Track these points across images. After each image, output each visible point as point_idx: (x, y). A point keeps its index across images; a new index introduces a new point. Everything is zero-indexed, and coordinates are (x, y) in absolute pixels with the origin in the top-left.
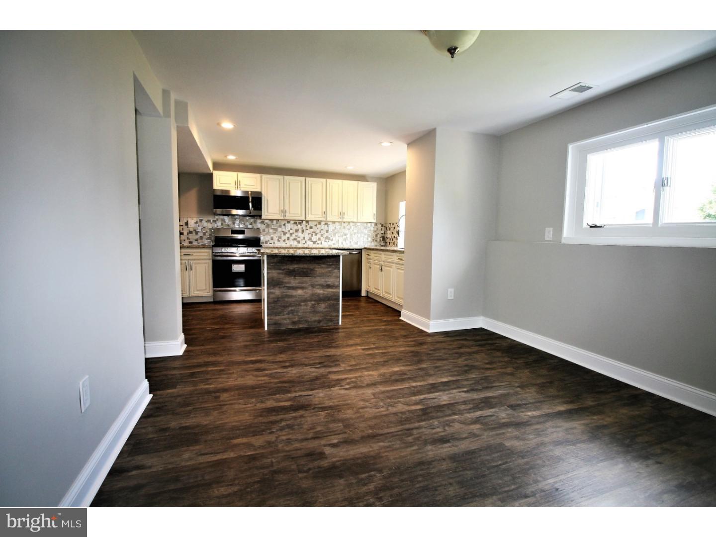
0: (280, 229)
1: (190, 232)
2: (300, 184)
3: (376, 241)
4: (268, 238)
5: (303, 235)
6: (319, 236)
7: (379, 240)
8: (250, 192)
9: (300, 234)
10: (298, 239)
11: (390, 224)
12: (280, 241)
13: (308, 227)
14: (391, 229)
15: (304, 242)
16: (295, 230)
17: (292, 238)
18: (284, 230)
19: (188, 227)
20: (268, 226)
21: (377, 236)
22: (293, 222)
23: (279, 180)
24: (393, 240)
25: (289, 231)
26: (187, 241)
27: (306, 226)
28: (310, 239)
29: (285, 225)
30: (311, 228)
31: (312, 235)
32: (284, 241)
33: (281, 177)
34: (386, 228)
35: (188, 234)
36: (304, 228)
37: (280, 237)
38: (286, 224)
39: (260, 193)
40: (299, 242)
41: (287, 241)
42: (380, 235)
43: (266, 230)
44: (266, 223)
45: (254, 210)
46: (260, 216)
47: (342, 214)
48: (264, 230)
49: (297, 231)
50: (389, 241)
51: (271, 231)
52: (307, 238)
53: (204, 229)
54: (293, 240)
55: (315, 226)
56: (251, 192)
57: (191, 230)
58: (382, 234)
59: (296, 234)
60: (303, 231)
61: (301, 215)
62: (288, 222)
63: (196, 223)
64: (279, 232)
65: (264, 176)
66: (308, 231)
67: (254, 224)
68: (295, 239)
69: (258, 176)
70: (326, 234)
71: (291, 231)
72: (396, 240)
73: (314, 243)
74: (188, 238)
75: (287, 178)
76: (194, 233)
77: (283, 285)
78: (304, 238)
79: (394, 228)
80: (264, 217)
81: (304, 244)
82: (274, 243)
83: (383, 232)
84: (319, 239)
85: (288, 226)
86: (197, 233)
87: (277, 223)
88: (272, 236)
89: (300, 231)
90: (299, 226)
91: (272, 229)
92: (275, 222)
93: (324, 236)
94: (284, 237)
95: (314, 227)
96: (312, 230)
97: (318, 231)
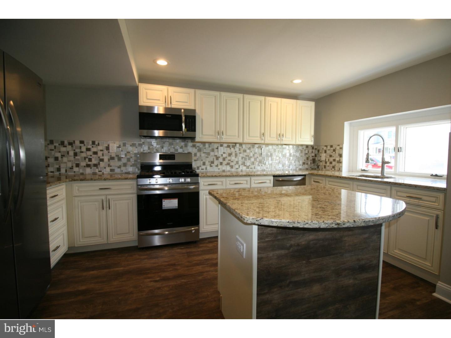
0: (212, 153)
1: (112, 158)
2: (237, 101)
3: (307, 164)
4: (199, 163)
5: (236, 160)
6: (252, 160)
7: (309, 163)
8: (183, 111)
9: (233, 158)
10: (232, 164)
11: (326, 146)
12: (212, 166)
13: (242, 151)
14: (328, 152)
15: (237, 166)
16: (228, 154)
17: (225, 163)
18: (216, 154)
19: (109, 152)
20: (200, 150)
21: (307, 158)
22: (225, 145)
23: (215, 96)
24: (331, 163)
25: (222, 155)
26: (108, 169)
27: (240, 150)
28: (244, 164)
29: (217, 148)
30: (245, 151)
31: (246, 159)
32: (217, 166)
33: (217, 93)
34: (319, 151)
35: (109, 161)
36: (238, 152)
37: (213, 162)
38: (219, 148)
39: (194, 111)
40: (232, 167)
41: (220, 167)
42: (311, 158)
43: (198, 154)
44: (198, 147)
45: (187, 131)
46: (193, 139)
47: (280, 136)
48: (195, 155)
49: (230, 155)
50: (324, 164)
51: (203, 155)
52: (240, 163)
53: (128, 154)
54: (226, 165)
55: (248, 149)
56: (184, 109)
57: (113, 155)
58: (313, 156)
59: (229, 158)
60: (236, 155)
61: (238, 137)
62: (222, 146)
63: (119, 147)
64: (212, 156)
65: (199, 92)
66: (241, 155)
67: (184, 148)
68: (228, 164)
69: (192, 91)
70: (260, 158)
71: (224, 155)
72: (337, 165)
73: (248, 167)
74: (109, 166)
75: (224, 94)
76: (116, 159)
77: (288, 281)
78: (237, 162)
79: (334, 150)
80: (197, 139)
81: (238, 169)
82: (206, 168)
83: (313, 155)
84: (253, 163)
85: (221, 150)
86: (120, 159)
87: (209, 147)
88: (204, 161)
89: (234, 154)
90: (232, 149)
91: (204, 153)
92: (207, 145)
93: (258, 160)
94: (216, 162)
95: (248, 151)
96: (245, 154)
97: (251, 155)
